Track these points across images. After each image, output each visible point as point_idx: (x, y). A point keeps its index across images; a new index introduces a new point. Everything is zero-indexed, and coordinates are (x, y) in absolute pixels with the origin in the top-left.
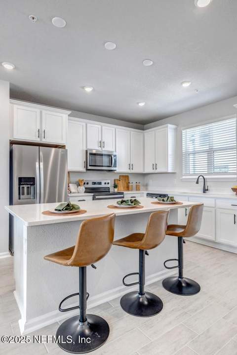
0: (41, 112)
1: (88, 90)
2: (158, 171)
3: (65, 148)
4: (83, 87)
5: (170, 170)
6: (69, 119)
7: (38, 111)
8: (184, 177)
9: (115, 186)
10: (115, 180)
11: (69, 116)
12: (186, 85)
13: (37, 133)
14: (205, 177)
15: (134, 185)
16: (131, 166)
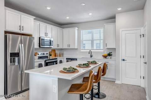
0: (21, 16)
1: (49, 8)
2: (70, 48)
3: (32, 36)
4: (46, 7)
5: (76, 48)
6: (34, 21)
7: (19, 15)
8: (81, 51)
9: (50, 55)
10: (50, 52)
11: (34, 19)
12: (90, 14)
13: (19, 28)
14: (91, 51)
15: (58, 54)
16: (58, 45)
